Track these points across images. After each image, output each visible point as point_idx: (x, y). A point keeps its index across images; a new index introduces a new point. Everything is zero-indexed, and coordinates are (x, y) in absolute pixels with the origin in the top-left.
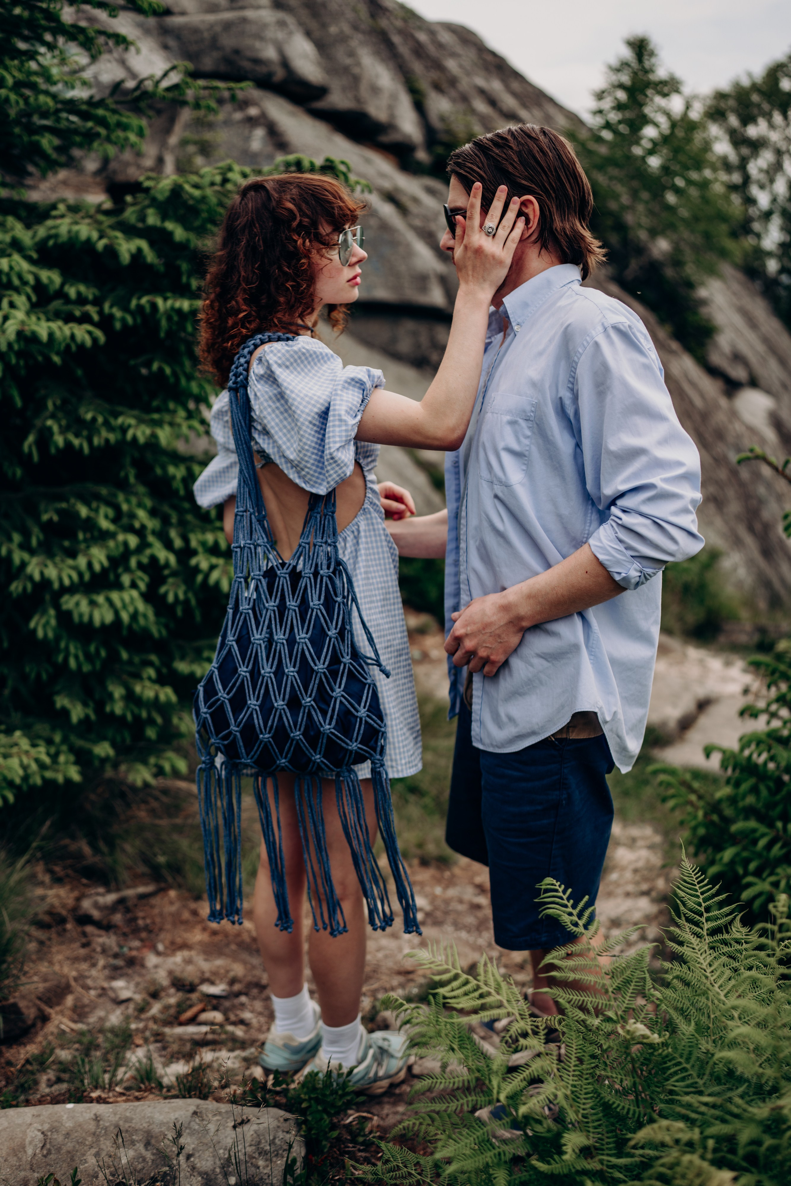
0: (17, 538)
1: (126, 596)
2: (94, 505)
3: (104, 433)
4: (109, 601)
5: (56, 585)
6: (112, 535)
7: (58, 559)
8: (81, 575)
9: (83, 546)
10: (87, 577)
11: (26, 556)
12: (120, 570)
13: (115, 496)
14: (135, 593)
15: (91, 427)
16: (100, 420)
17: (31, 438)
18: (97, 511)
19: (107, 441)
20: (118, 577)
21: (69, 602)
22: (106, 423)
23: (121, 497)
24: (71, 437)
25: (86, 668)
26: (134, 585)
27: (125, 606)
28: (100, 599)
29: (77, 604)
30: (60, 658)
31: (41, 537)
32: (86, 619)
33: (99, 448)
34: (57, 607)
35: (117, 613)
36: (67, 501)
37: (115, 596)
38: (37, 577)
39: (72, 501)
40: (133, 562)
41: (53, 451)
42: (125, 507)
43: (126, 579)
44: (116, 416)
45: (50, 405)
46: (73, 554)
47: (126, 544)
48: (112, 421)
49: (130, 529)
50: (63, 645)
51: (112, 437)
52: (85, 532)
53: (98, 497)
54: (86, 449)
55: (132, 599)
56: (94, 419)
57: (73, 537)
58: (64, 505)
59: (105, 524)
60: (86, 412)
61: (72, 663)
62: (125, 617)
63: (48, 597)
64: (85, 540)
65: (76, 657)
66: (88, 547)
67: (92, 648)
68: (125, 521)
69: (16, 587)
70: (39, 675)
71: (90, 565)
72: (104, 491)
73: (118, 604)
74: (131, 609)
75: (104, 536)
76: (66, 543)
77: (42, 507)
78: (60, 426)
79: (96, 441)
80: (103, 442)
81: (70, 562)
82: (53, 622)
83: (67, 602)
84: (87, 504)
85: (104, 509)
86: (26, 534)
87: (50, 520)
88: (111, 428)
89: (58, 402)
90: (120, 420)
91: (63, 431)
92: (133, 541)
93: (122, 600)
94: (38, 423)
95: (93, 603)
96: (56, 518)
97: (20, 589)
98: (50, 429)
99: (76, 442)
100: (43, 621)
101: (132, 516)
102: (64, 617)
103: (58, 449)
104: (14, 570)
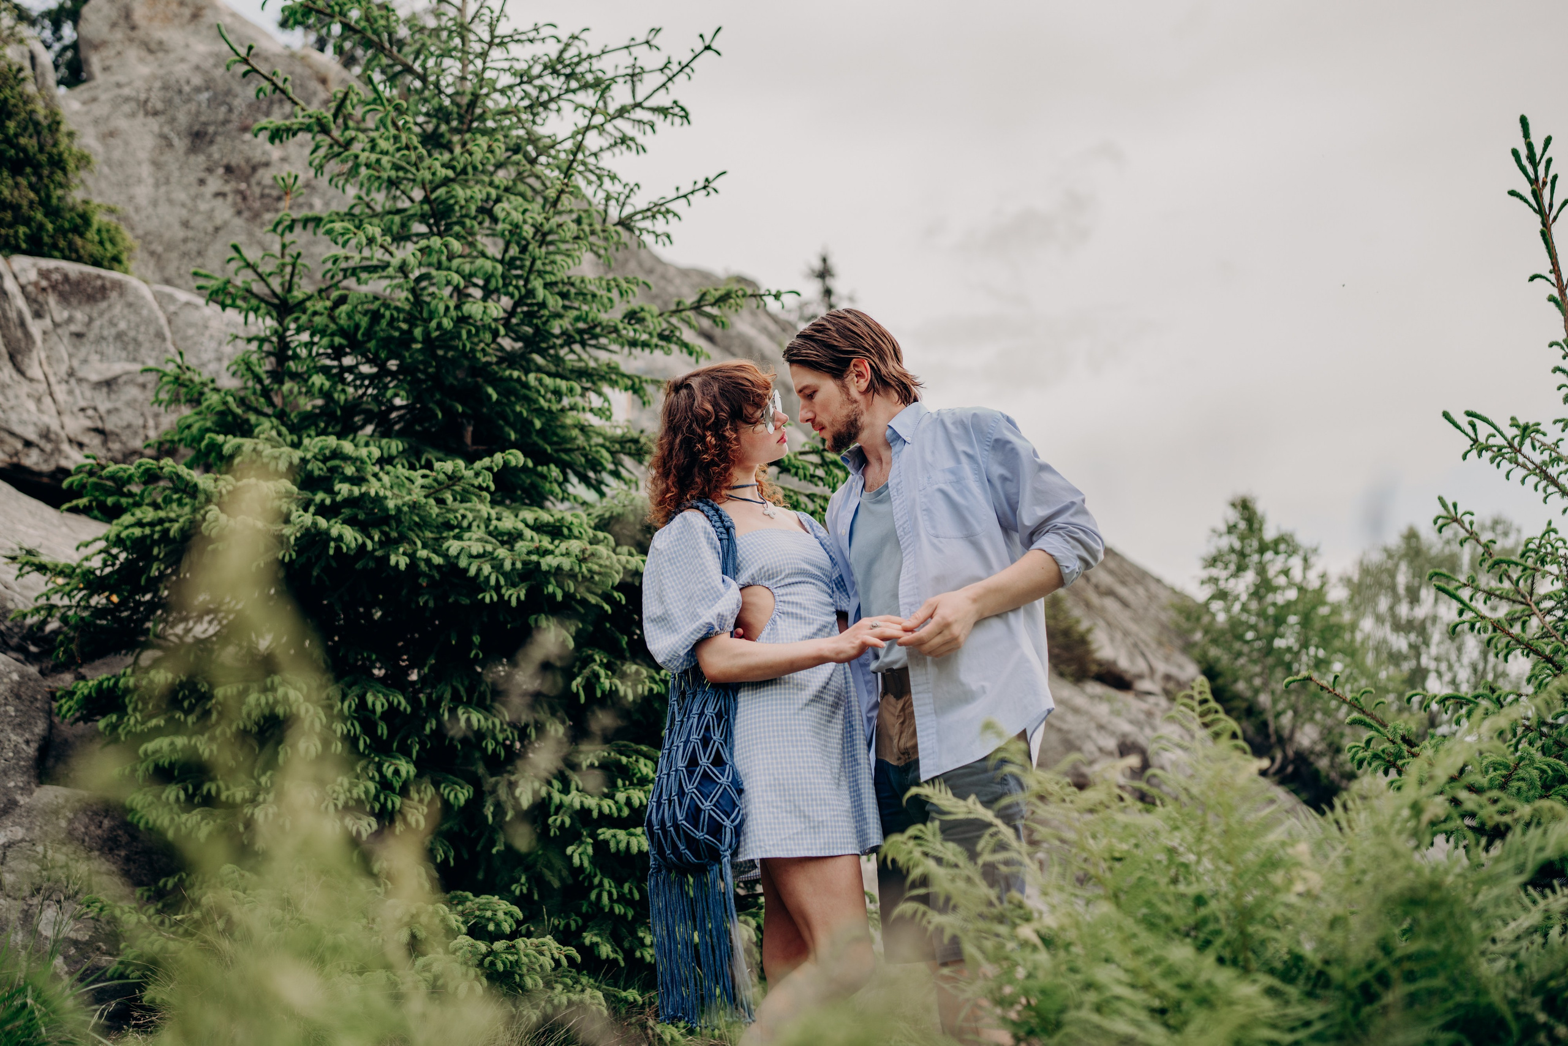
5: (595, 814)
8: (620, 810)
10: (626, 812)
17: (579, 679)
19: (651, 690)
21: (605, 834)
25: (618, 909)
29: (614, 836)
32: (623, 846)
34: (593, 835)
41: (599, 694)
45: (597, 658)
50: (596, 881)
52: (623, 779)
56: (637, 673)
57: (612, 784)
59: (644, 772)
61: (605, 902)
63: (585, 829)
64: (624, 787)
65: (610, 894)
66: (627, 790)
67: (626, 887)
69: (554, 822)
70: (568, 925)
72: (644, 748)
76: (606, 789)
78: (606, 675)
79: (640, 690)
80: (646, 691)
82: (590, 850)
84: (628, 756)
85: (642, 760)
87: (591, 767)
89: (605, 660)
91: (609, 675)
94: (586, 672)
95: (630, 835)
96: (596, 764)
97: (559, 823)
98: (597, 676)
99: (621, 688)
100: (580, 850)
102: (601, 847)
103: (603, 692)
104: (552, 810)
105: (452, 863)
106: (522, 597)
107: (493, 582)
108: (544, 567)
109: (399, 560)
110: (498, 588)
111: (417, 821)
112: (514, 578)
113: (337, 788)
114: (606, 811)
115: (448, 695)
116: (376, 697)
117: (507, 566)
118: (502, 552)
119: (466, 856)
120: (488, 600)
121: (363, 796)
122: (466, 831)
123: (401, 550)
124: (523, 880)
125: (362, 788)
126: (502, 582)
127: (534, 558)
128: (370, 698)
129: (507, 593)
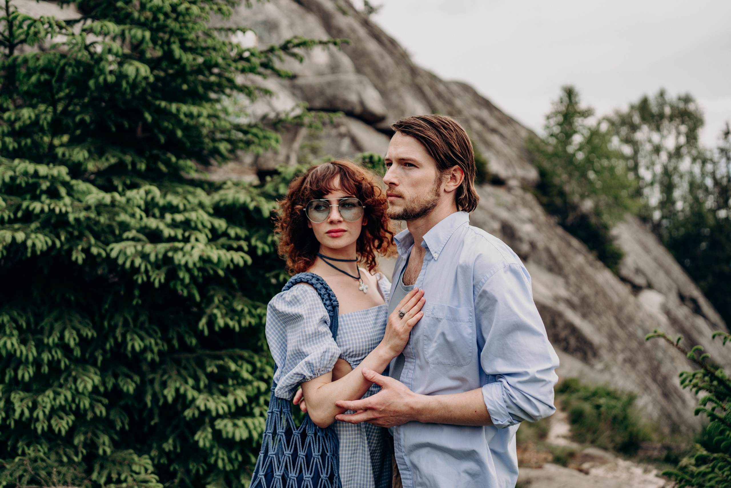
0: (191, 382)
1: (256, 421)
2: (240, 363)
3: (248, 319)
4: (246, 425)
5: (214, 414)
6: (250, 383)
7: (215, 397)
8: (229, 407)
9: (231, 389)
10: (233, 409)
11: (196, 394)
12: (253, 405)
13: (252, 357)
14: (262, 420)
15: (240, 314)
16: (246, 310)
17: (203, 321)
18: (241, 367)
19: (250, 323)
20: (252, 409)
21: (220, 424)
22: (250, 312)
23: (256, 358)
24: (228, 320)
25: (229, 468)
26: (262, 415)
27: (255, 428)
28: (240, 423)
29: (226, 426)
30: (212, 460)
31: (207, 381)
32: (230, 435)
33: (245, 328)
34: (213, 426)
35: (250, 432)
36: (223, 360)
37: (249, 421)
38: (202, 408)
39: (226, 360)
40: (262, 400)
41: (217, 329)
42: (259, 365)
43: (257, 411)
44: (256, 308)
45: (216, 300)
46: (225, 394)
47: (258, 388)
48: (253, 311)
49: (261, 379)
50: (215, 451)
51: (253, 321)
52: (233, 379)
53: (242, 358)
54: (237, 329)
55: (260, 423)
56: (242, 310)
57: (226, 383)
58: (221, 362)
59: (246, 375)
60: (238, 305)
61: (220, 464)
62: (255, 435)
63: (207, 420)
64: (233, 385)
65: (223, 460)
66: (235, 390)
67: (233, 455)
68: (258, 373)
69: (188, 413)
70: (198, 471)
71: (236, 401)
72: (246, 354)
73: (251, 426)
74: (259, 430)
75: (245, 382)
76: (221, 387)
77: (207, 363)
78: (222, 314)
79: (243, 323)
80: (247, 324)
81: (223, 398)
82: (210, 436)
83: (219, 424)
84: (235, 362)
85: (246, 366)
86: (197, 380)
87: (212, 372)
88: (252, 316)
89: (221, 299)
90: (259, 311)
91: (224, 316)
92: (263, 386)
93: (254, 424)
94: (208, 311)
95: (235, 425)
96: (216, 370)
97: (191, 415)
98: (215, 316)
99: (231, 323)
100: (203, 435)
101: (263, 370)
102: (217, 434)
103: (220, 328)
104: (188, 402)
105: (127, 427)
106: (163, 280)
107: (143, 268)
108: (176, 262)
109: (78, 256)
110: (147, 271)
111: (101, 412)
112: (157, 266)
113: (46, 399)
114: (221, 412)
115: (120, 324)
116: (71, 334)
117: (152, 258)
118: (149, 248)
119: (136, 418)
120: (140, 281)
121: (63, 403)
122: (136, 405)
123: (80, 247)
124: (171, 441)
125: (62, 397)
126: (149, 267)
127: (170, 254)
128: (67, 334)
129: (153, 275)
